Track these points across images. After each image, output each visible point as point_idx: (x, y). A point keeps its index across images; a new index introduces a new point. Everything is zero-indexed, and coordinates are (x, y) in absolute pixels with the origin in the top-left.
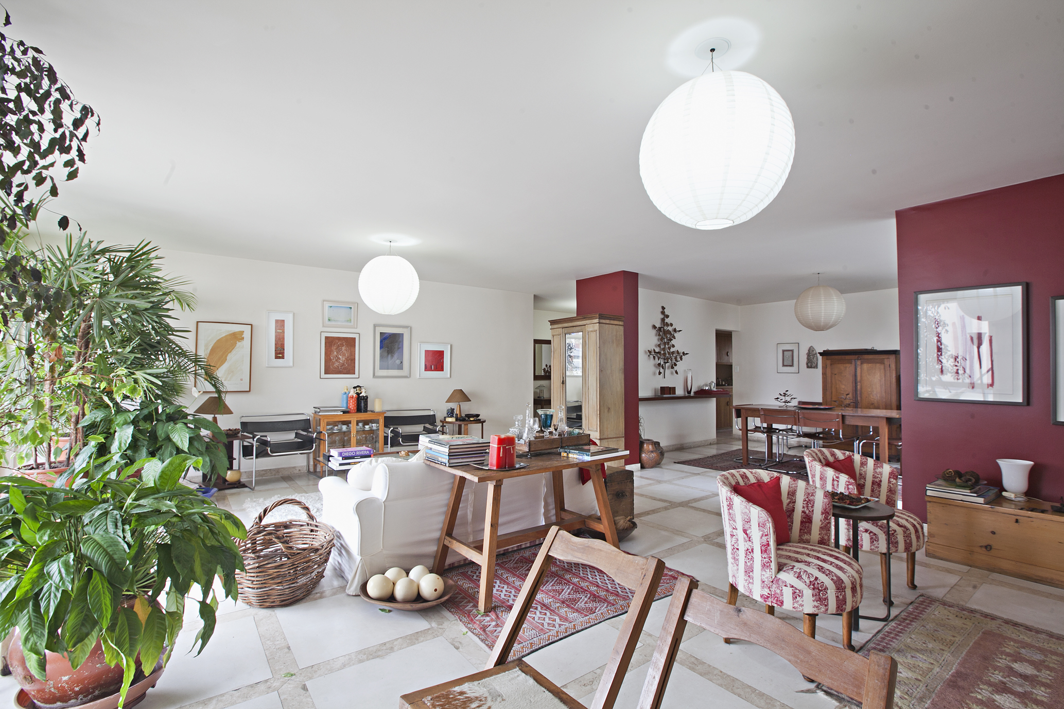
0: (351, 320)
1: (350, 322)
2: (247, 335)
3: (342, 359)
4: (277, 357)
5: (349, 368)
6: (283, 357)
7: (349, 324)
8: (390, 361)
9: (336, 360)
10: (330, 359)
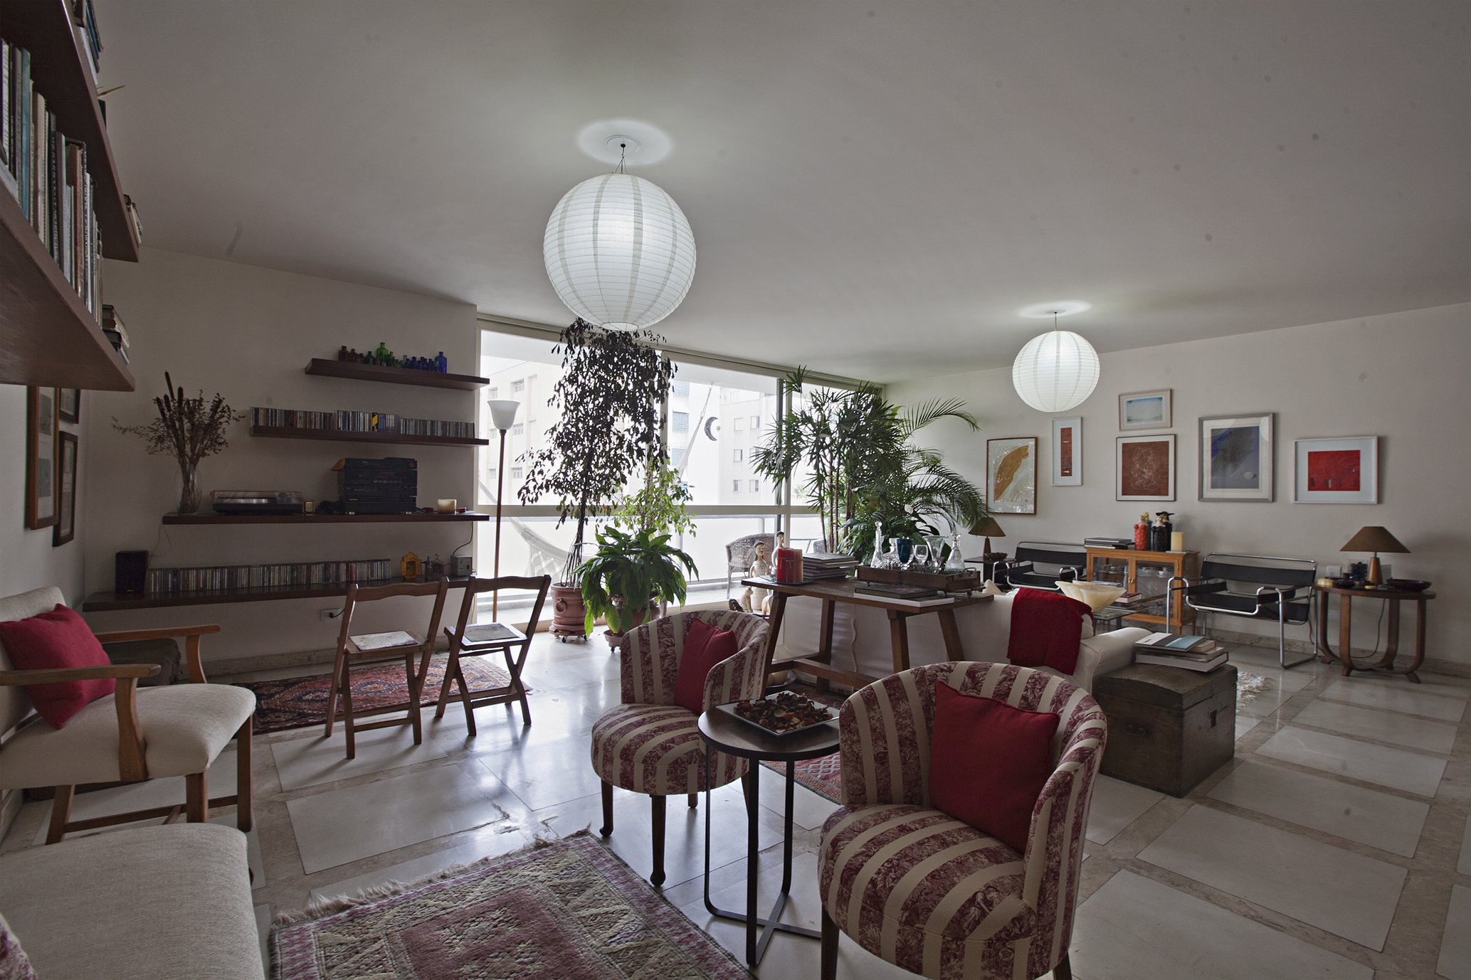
0: (1161, 416)
1: (1161, 419)
2: (1031, 451)
3: (1148, 474)
4: (1063, 474)
5: (1158, 486)
6: (1070, 474)
7: (1160, 422)
8: (1231, 474)
9: (1139, 476)
10: (1130, 473)
